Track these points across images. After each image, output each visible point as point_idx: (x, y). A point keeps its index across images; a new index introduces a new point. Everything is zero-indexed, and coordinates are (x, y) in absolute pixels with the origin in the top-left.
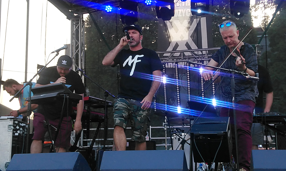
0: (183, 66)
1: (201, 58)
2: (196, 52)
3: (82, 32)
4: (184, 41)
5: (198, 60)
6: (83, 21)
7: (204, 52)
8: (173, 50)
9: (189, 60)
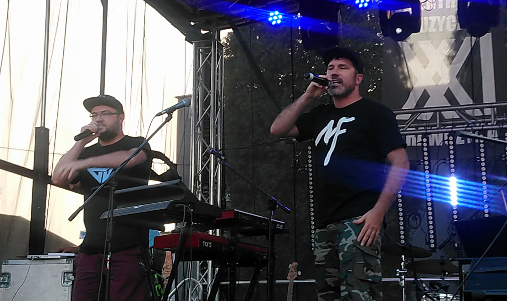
0: (439, 143)
1: (482, 124)
2: (469, 112)
3: (217, 68)
4: (442, 86)
5: (474, 128)
6: (220, 46)
7: (488, 112)
8: (417, 106)
9: (453, 129)
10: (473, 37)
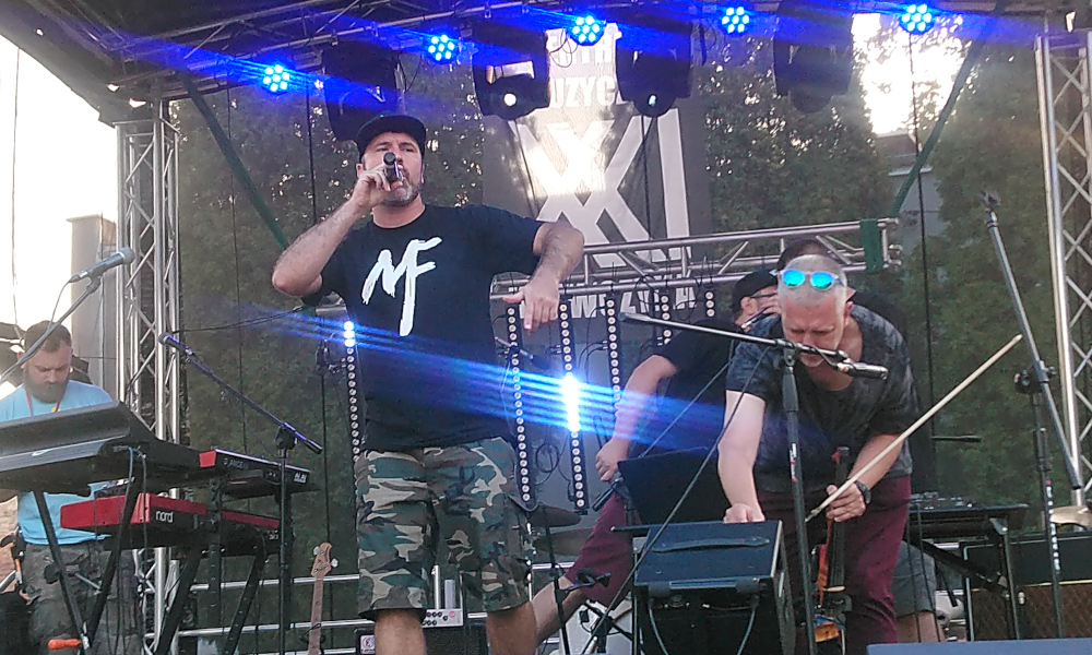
0: (590, 312)
1: (665, 277)
2: (643, 255)
3: (164, 176)
4: (593, 207)
5: (651, 285)
6: (170, 131)
7: (675, 254)
9: (615, 288)
10: (645, 118)
